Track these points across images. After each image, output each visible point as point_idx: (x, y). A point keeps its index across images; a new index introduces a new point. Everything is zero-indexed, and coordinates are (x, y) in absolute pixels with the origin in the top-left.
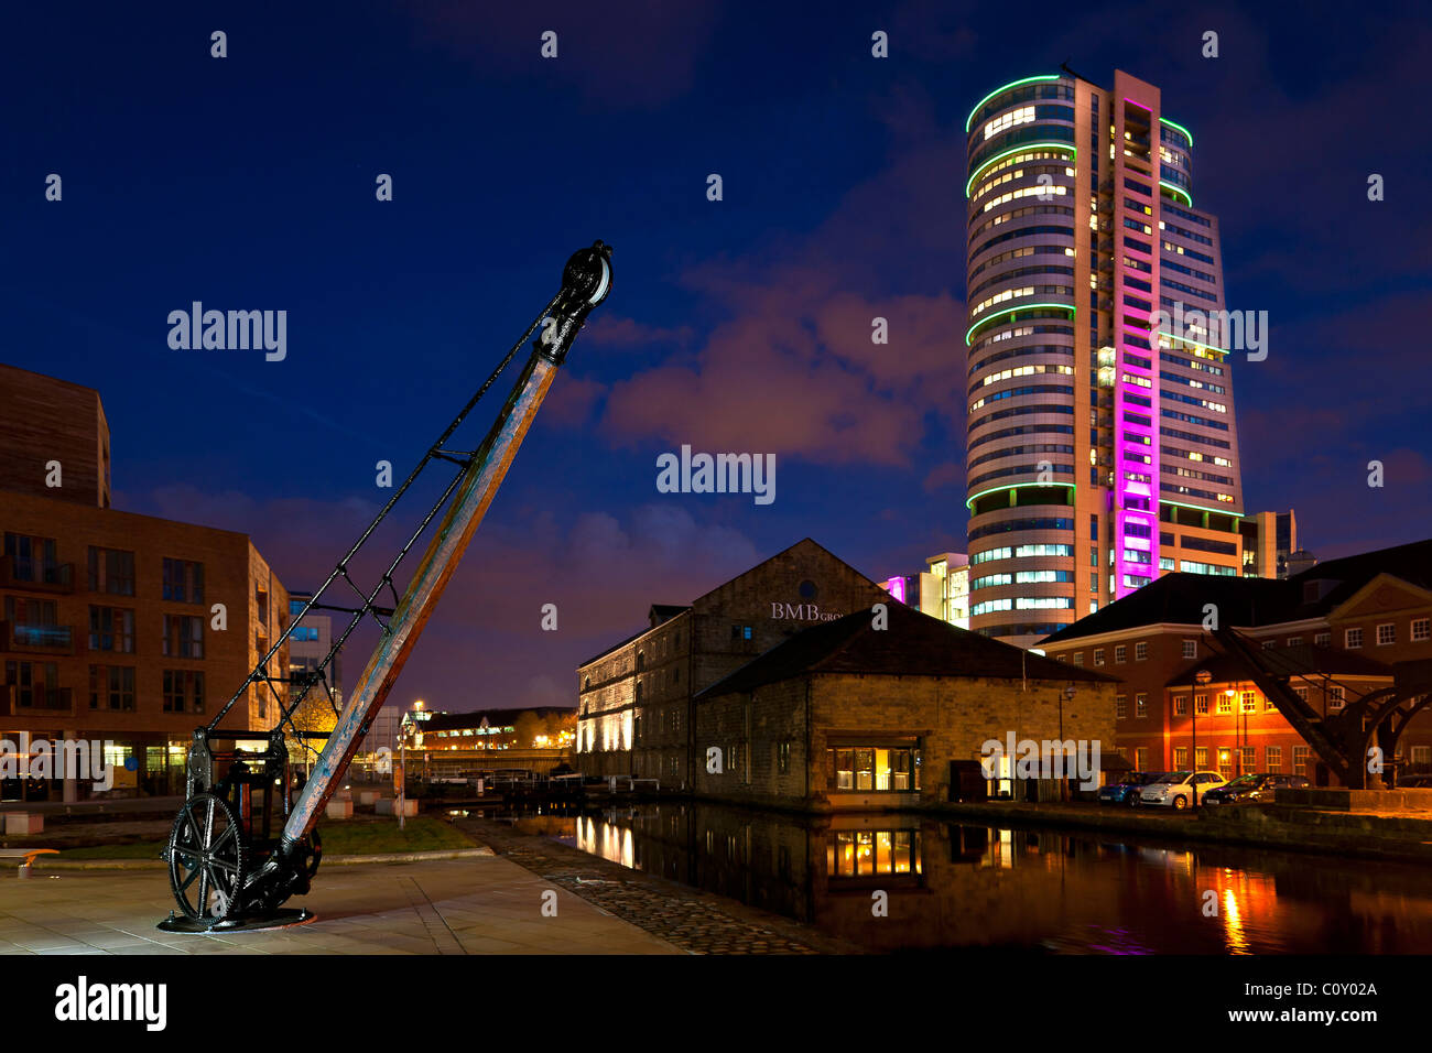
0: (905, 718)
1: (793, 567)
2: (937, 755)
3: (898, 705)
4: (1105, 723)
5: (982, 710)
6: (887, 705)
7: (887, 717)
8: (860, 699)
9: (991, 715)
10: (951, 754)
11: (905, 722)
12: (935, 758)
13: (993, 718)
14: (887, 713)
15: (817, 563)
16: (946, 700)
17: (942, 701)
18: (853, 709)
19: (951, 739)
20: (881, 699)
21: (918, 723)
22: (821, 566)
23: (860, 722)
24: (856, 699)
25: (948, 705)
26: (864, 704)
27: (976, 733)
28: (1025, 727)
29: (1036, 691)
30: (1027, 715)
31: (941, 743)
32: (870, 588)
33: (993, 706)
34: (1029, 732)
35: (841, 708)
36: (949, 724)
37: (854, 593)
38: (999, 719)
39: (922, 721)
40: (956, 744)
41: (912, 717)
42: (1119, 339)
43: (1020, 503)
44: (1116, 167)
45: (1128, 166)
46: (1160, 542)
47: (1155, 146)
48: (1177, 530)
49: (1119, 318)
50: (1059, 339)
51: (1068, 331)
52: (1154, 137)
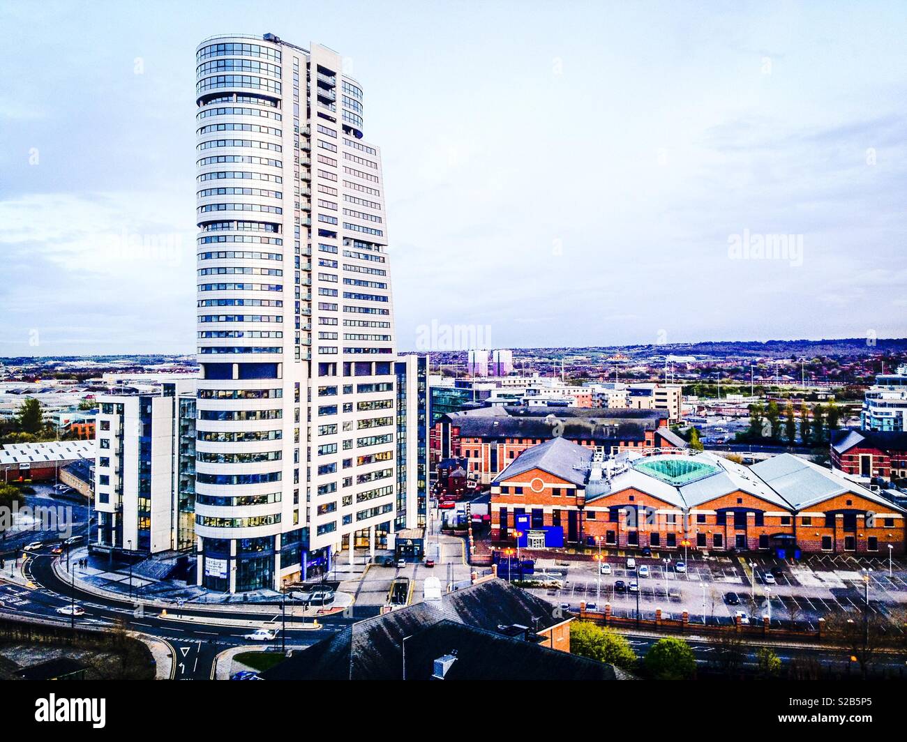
42: (315, 248)
43: (241, 377)
44: (311, 115)
45: (320, 115)
46: (345, 392)
47: (339, 99)
48: (355, 380)
49: (315, 232)
50: (273, 249)
51: (279, 241)
52: (338, 93)
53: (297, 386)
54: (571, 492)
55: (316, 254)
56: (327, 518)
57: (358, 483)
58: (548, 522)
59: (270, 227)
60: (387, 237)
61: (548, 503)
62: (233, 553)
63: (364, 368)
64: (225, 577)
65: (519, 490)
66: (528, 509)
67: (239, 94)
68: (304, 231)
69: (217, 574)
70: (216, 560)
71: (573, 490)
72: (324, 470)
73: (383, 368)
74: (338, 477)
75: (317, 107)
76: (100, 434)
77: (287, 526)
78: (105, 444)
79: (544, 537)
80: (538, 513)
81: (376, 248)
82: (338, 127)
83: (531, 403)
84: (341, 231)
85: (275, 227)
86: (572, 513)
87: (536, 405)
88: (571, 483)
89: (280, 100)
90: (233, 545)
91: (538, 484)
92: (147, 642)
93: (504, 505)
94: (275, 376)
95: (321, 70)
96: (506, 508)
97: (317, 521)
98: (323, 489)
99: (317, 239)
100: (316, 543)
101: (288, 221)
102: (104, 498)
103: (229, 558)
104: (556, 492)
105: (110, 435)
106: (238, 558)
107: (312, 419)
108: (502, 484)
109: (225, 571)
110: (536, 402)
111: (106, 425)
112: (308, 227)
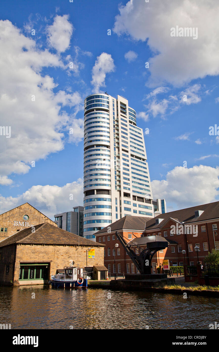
0: (45, 257)
1: (22, 211)
2: (53, 268)
3: (43, 253)
4: (101, 257)
5: (67, 254)
6: (39, 253)
7: (39, 257)
8: (31, 251)
9: (70, 255)
10: (58, 267)
11: (45, 258)
12: (53, 269)
13: (70, 256)
14: (39, 255)
15: (29, 210)
16: (57, 251)
17: (56, 252)
18: (29, 254)
19: (58, 263)
20: (37, 251)
22: (30, 211)
23: (31, 258)
24: (30, 251)
25: (58, 253)
26: (32, 253)
27: (65, 261)
28: (79, 259)
29: (83, 249)
30: (80, 255)
31: (55, 264)
32: (45, 217)
33: (70, 253)
34: (80, 260)
35: (26, 254)
36: (58, 258)
37: (40, 219)
38: (72, 257)
39: (49, 257)
40: (59, 264)
41: (47, 257)
42: (121, 154)
44: (118, 116)
45: (121, 116)
46: (133, 206)
48: (138, 203)
49: (121, 149)
50: (107, 153)
51: (109, 151)
53: (116, 199)
55: (121, 157)
63: (141, 199)
68: (117, 149)
73: (148, 201)
75: (120, 113)
81: (143, 160)
82: (127, 120)
84: (130, 152)
85: (108, 146)
89: (109, 110)
94: (109, 194)
95: (121, 103)
99: (121, 152)
101: (112, 145)
112: (118, 148)
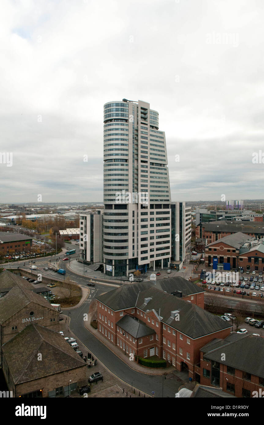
0: (38, 387)
1: (28, 309)
2: (45, 392)
3: (36, 385)
8: (27, 386)
10: (48, 391)
14: (34, 387)
15: (34, 307)
20: (32, 385)
21: (41, 387)
25: (48, 381)
27: (54, 385)
35: (23, 389)
40: (50, 388)
42: (139, 166)
43: (115, 209)
44: (139, 124)
45: (142, 123)
46: (151, 214)
47: (149, 117)
48: (155, 210)
49: (139, 161)
50: (125, 167)
51: (127, 165)
52: (149, 115)
53: (133, 212)
54: (234, 251)
55: (140, 169)
56: (144, 255)
57: (156, 245)
58: (225, 262)
59: (124, 160)
60: (167, 162)
61: (225, 255)
62: (113, 264)
63: (159, 206)
64: (111, 271)
65: (215, 250)
66: (218, 257)
67: (115, 119)
68: (135, 161)
69: (109, 270)
70: (109, 266)
71: (235, 250)
72: (143, 239)
73: (166, 206)
74: (148, 242)
75: (140, 120)
76: (81, 226)
77: (130, 257)
78: (82, 229)
79: (223, 266)
80: (222, 258)
81: (164, 165)
82: (148, 126)
83: (237, 220)
84: (149, 161)
85: (126, 160)
86: (234, 259)
87: (238, 220)
88: (234, 248)
89: (128, 120)
90: (113, 262)
91: (222, 248)
92: (82, 288)
93: (210, 255)
94: (126, 209)
95: (142, 108)
96: (210, 256)
97: (140, 256)
98: (143, 246)
99: (140, 164)
100: (141, 263)
101: (130, 158)
102: (82, 245)
103: (112, 265)
104: (229, 251)
105: (83, 226)
106: (114, 265)
107: (139, 223)
108: (210, 247)
109: (111, 269)
110: (238, 219)
111: (82, 223)
112: (137, 160)
